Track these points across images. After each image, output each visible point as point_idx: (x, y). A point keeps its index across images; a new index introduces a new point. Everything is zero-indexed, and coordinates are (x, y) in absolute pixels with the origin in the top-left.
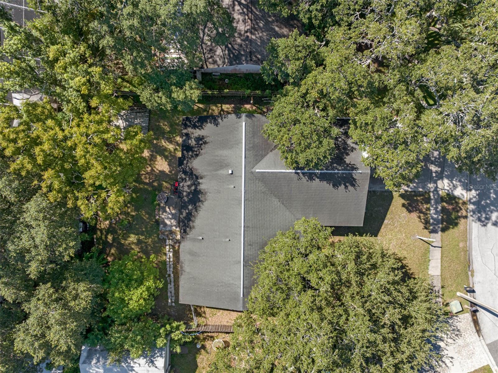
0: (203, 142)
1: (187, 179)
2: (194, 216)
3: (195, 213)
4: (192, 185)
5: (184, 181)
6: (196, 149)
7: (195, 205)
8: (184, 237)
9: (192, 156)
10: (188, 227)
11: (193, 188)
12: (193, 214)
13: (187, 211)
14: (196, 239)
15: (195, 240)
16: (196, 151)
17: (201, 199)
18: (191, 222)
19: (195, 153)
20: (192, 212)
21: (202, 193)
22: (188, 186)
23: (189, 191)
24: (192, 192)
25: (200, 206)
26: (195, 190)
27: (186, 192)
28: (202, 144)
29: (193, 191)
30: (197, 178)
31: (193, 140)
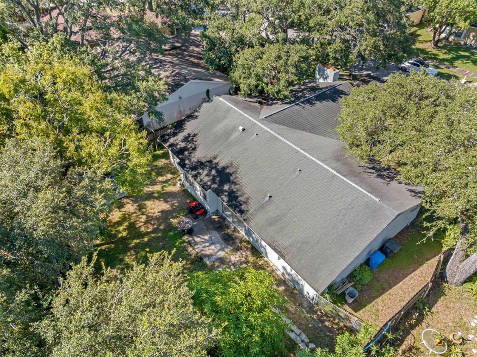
0: (192, 136)
1: (201, 171)
2: (238, 190)
3: (236, 186)
4: (210, 171)
5: (198, 176)
6: (189, 147)
7: (229, 181)
8: (245, 218)
9: (191, 153)
10: (241, 205)
11: (213, 172)
12: (235, 190)
13: (226, 194)
14: (263, 205)
15: (262, 207)
16: (191, 147)
17: (231, 172)
18: (239, 198)
19: (191, 149)
20: (232, 190)
21: (227, 166)
22: (207, 175)
23: (211, 178)
24: (216, 176)
25: (236, 178)
26: (217, 171)
27: (209, 181)
28: (192, 139)
29: (216, 174)
30: (210, 162)
31: (181, 143)
